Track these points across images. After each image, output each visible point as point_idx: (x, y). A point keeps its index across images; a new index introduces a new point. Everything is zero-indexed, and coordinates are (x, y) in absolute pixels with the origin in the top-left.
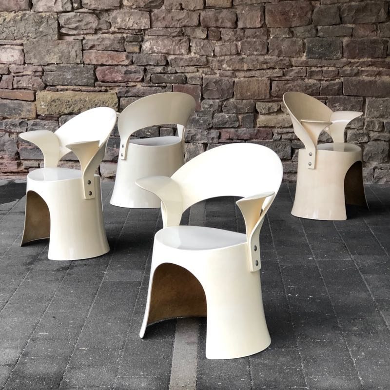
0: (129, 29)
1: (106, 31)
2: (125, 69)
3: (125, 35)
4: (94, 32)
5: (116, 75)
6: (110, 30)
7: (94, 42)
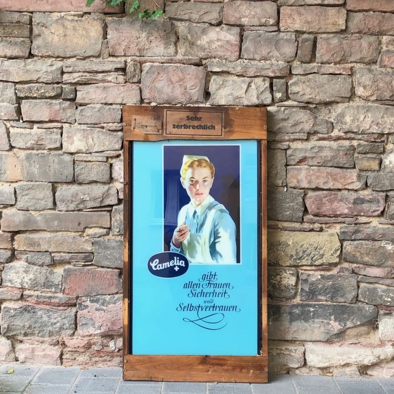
0: (363, 133)
1: (326, 136)
2: (354, 196)
3: (355, 143)
4: (305, 138)
5: (339, 205)
6: (332, 134)
7: (305, 153)
